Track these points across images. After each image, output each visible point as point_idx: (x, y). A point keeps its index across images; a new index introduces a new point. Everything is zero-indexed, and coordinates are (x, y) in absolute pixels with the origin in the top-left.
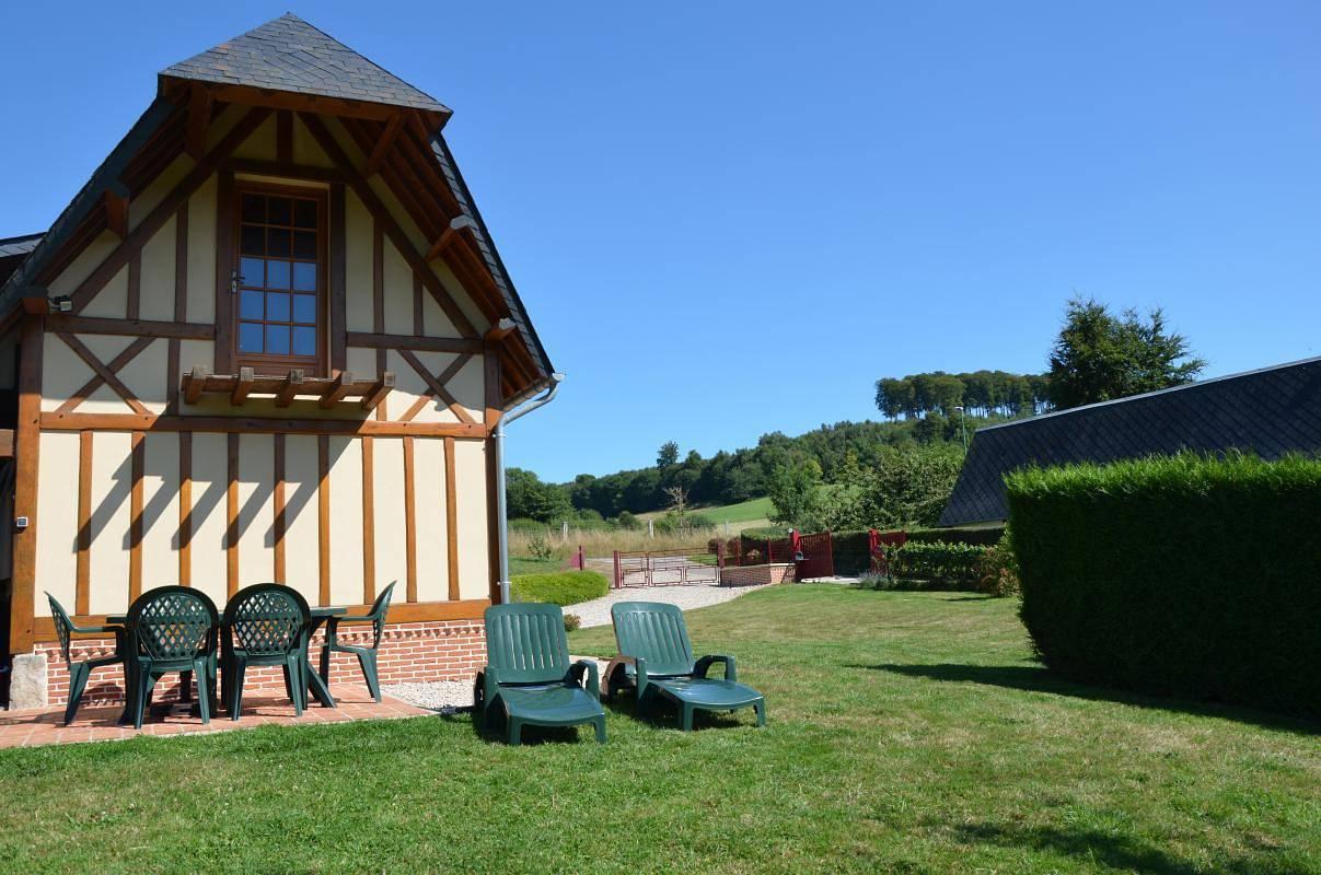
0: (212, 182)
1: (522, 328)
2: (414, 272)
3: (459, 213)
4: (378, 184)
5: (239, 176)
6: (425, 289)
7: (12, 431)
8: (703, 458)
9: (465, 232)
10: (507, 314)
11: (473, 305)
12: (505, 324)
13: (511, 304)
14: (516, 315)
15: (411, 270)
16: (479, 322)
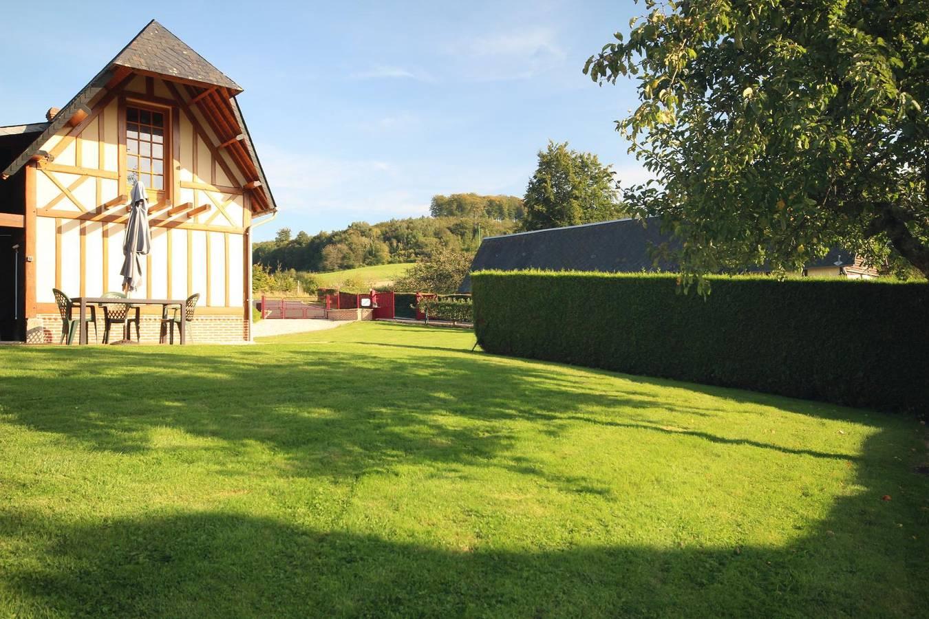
0: (115, 101)
1: (264, 186)
2: (212, 155)
3: (241, 133)
4: (195, 109)
5: (128, 99)
6: (217, 163)
7: (23, 216)
8: (309, 236)
9: (242, 142)
10: (257, 179)
11: (240, 173)
12: (257, 184)
13: (260, 175)
14: (262, 179)
15: (210, 153)
16: (243, 182)
